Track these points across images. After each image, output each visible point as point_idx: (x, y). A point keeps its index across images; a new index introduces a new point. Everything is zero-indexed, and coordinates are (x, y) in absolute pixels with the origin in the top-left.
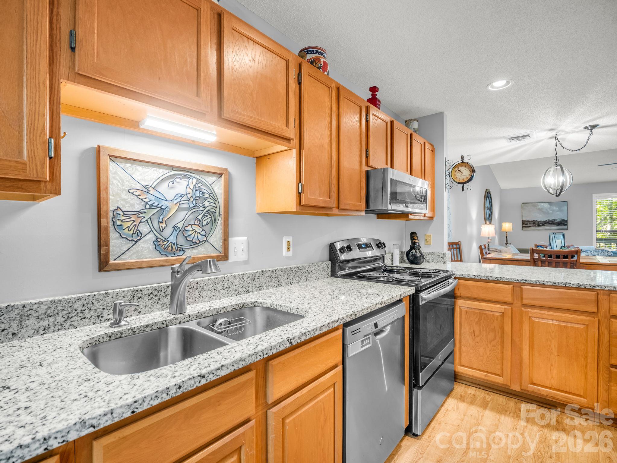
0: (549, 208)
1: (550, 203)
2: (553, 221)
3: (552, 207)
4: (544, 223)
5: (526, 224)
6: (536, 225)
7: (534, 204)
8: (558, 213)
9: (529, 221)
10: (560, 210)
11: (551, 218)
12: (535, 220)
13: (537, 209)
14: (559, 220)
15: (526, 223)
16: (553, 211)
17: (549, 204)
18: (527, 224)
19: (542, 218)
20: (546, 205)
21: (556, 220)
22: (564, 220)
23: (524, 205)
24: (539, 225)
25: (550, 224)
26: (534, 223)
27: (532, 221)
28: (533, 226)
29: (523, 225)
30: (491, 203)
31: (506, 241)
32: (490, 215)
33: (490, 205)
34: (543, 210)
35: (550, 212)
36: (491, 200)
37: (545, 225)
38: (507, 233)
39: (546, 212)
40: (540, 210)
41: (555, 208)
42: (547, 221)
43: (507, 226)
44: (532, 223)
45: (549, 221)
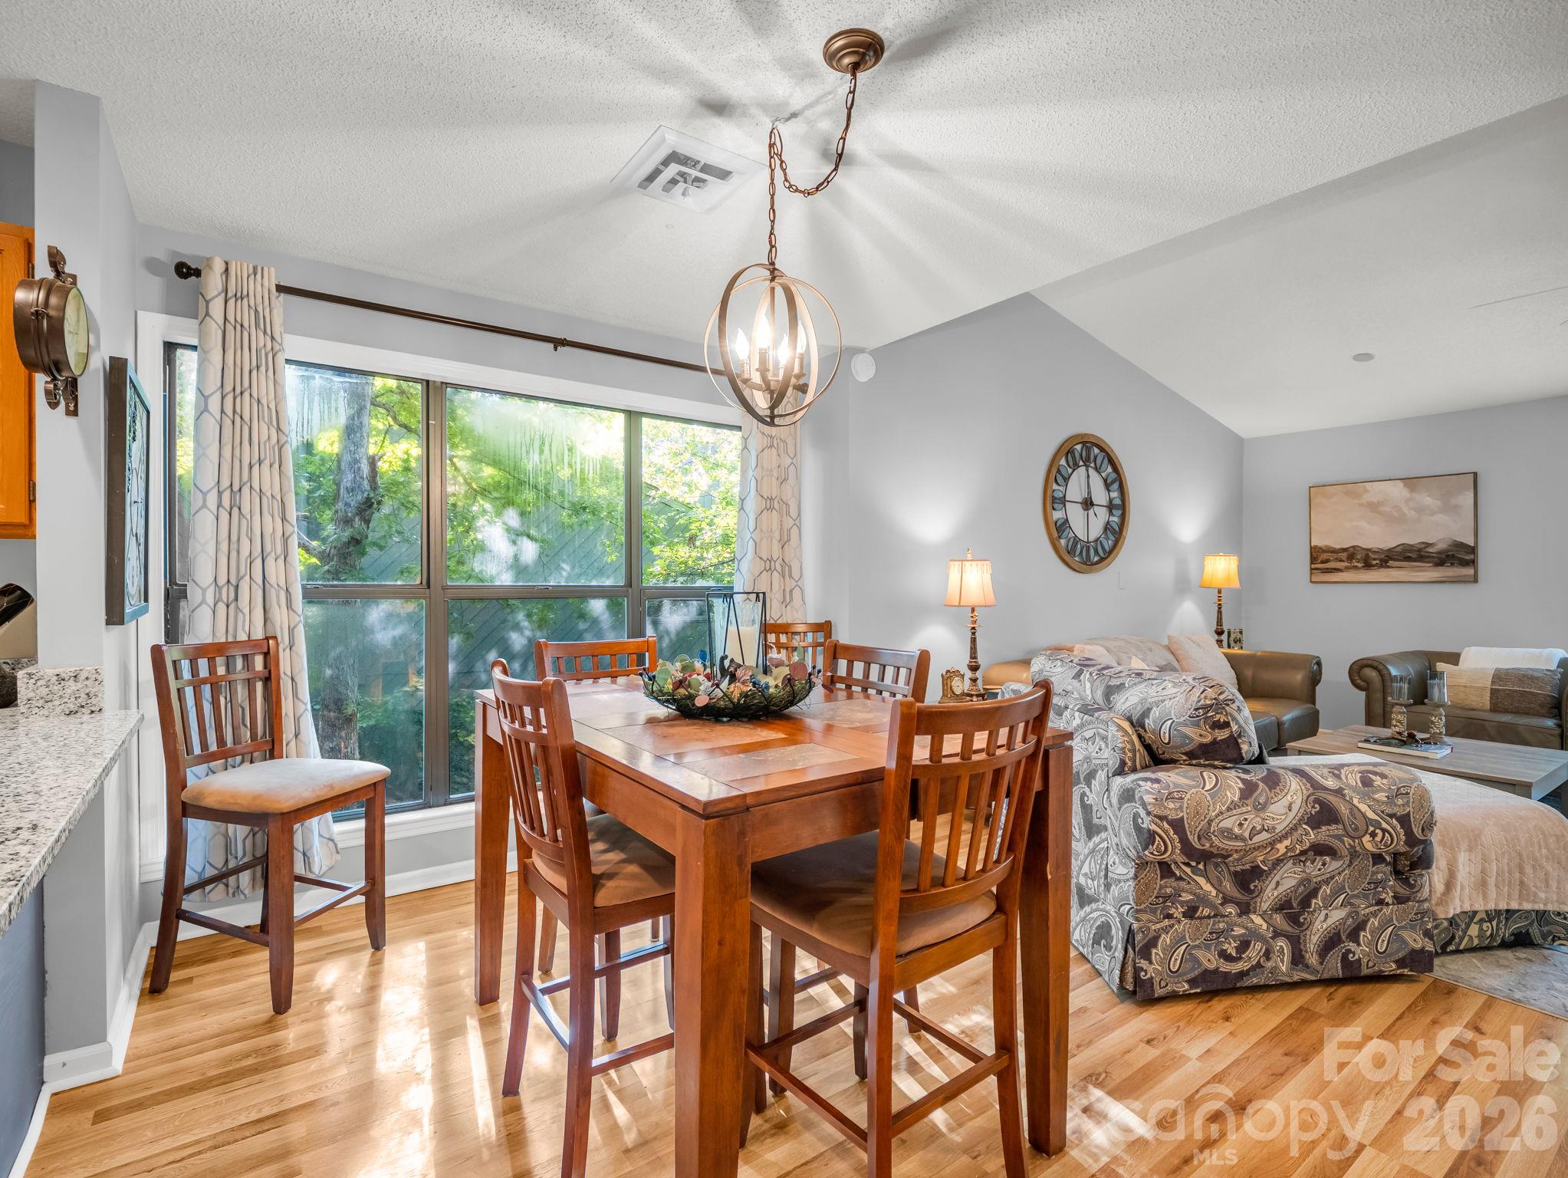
0: (1407, 501)
1: (1411, 482)
2: (1420, 550)
3: (1416, 496)
4: (1386, 558)
5: (1323, 562)
6: (1360, 565)
7: (1351, 487)
8: (1440, 518)
9: (1334, 551)
10: (1449, 509)
11: (1413, 539)
12: (1353, 547)
13: (1361, 505)
14: (1442, 546)
15: (1325, 556)
16: (1421, 510)
17: (1405, 486)
18: (1327, 561)
19: (1377, 537)
20: (1397, 491)
21: (1428, 545)
22: (1460, 546)
23: (1316, 491)
24: (1368, 565)
25: (1408, 559)
26: (1351, 557)
27: (1344, 550)
28: (1347, 568)
29: (1312, 563)
30: (1116, 486)
31: (1219, 622)
32: (1107, 527)
33: (1109, 491)
34: (1383, 509)
35: (1411, 514)
36: (1114, 475)
37: (1391, 563)
38: (1220, 592)
39: (1396, 514)
40: (1374, 507)
41: (1427, 500)
42: (1398, 549)
43: (1222, 568)
44: (1344, 555)
45: (1405, 551)
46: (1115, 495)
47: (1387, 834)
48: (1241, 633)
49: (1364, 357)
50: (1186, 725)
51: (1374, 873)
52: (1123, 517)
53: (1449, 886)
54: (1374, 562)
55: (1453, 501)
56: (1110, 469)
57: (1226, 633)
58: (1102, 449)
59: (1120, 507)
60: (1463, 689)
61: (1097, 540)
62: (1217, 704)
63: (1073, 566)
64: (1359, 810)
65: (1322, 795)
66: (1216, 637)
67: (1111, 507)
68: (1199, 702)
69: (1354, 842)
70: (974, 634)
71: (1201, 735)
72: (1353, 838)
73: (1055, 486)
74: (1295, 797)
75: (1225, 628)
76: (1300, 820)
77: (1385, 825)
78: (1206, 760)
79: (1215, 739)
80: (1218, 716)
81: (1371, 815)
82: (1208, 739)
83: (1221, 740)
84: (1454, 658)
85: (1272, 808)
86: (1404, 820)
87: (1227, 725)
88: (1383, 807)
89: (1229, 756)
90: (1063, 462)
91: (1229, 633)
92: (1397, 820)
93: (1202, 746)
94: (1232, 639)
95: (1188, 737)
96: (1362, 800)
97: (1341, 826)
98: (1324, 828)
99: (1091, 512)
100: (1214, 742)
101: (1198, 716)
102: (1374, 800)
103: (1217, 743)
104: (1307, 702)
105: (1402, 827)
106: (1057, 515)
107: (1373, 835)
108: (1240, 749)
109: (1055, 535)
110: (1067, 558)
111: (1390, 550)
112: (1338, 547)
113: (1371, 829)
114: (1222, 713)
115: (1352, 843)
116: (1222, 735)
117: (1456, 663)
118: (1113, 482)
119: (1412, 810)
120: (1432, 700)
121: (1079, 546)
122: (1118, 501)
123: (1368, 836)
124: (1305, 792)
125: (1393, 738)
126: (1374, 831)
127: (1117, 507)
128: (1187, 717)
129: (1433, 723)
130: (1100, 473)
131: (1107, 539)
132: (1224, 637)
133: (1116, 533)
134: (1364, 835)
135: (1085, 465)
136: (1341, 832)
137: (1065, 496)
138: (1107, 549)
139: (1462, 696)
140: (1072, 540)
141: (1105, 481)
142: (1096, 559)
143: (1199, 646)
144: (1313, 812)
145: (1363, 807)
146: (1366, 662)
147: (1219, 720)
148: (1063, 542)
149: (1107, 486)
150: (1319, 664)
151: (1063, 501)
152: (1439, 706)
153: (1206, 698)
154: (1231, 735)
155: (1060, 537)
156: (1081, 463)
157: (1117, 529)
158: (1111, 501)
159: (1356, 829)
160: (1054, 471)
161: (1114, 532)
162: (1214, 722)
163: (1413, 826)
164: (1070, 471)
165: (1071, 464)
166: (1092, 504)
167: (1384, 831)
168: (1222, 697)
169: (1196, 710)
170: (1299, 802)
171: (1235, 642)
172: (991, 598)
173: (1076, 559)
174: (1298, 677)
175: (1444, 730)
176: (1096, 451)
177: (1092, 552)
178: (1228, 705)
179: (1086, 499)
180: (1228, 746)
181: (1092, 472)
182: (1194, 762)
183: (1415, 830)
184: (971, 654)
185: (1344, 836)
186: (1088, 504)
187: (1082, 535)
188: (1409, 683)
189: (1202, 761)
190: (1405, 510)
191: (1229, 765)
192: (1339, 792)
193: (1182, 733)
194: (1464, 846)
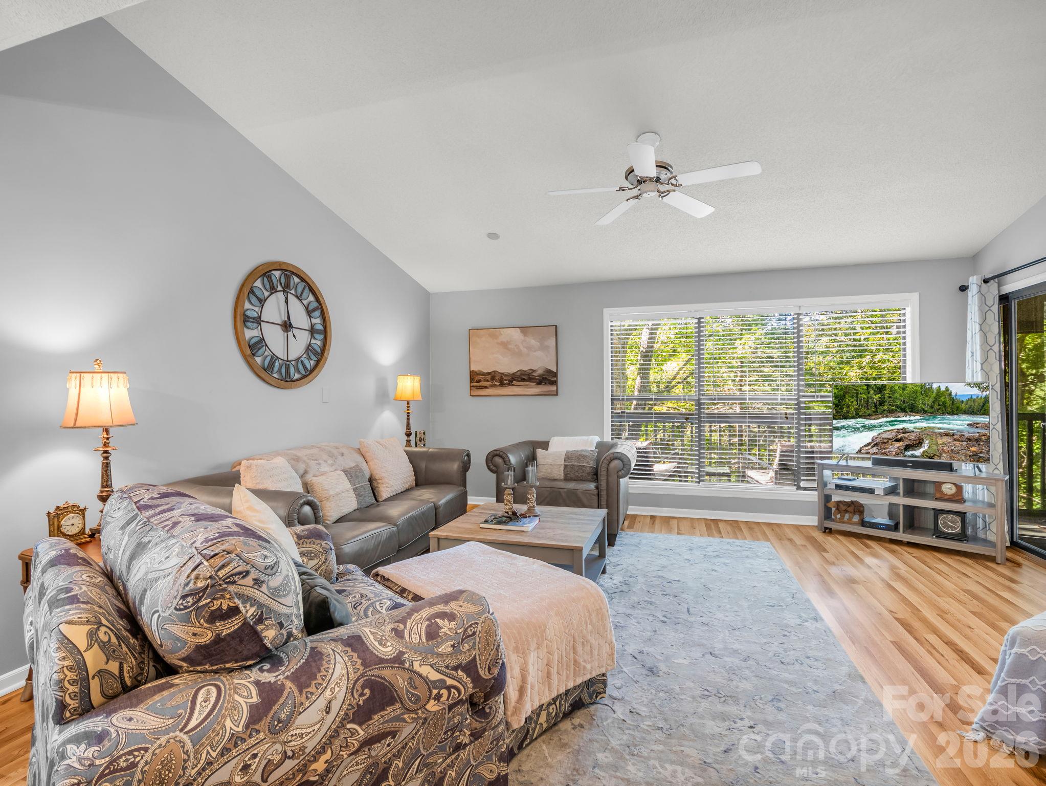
0: (522, 342)
1: (524, 329)
2: (529, 374)
3: (527, 339)
4: (512, 380)
5: (477, 382)
6: (498, 384)
7: (492, 331)
8: (539, 354)
9: (484, 374)
10: (544, 348)
11: (526, 367)
12: (494, 371)
14: (540, 372)
15: (478, 378)
16: (529, 348)
17: (521, 332)
18: (480, 381)
19: (508, 366)
20: (516, 334)
21: (534, 371)
22: (549, 372)
23: (473, 332)
24: (502, 384)
25: (523, 380)
26: (493, 379)
27: (489, 374)
28: (491, 386)
29: (471, 382)
30: (317, 313)
31: (408, 427)
32: (309, 349)
33: (310, 317)
34: (510, 346)
35: (525, 350)
36: (315, 304)
37: (514, 383)
38: (408, 403)
39: (517, 350)
40: (505, 345)
41: (533, 342)
42: (518, 373)
43: (410, 385)
44: (489, 377)
45: (522, 374)
46: (317, 321)
47: (453, 690)
48: (424, 434)
49: (493, 236)
50: (173, 622)
51: (450, 719)
52: (325, 341)
53: (522, 691)
54: (505, 382)
55: (546, 343)
56: (311, 298)
57: (413, 435)
58: (303, 280)
59: (323, 332)
60: (550, 466)
61: (297, 360)
62: (213, 586)
63: (272, 383)
64: (420, 676)
65: (375, 672)
66: (406, 438)
67: (313, 331)
68: (187, 585)
69: (417, 714)
70: (107, 458)
71: (195, 635)
72: (415, 711)
73: (247, 305)
74: (337, 689)
75: (413, 431)
76: (343, 719)
77: (450, 682)
78: (212, 665)
79: (218, 635)
80: (217, 603)
81: (434, 676)
82: (207, 637)
83: (228, 635)
84: (545, 445)
85: (300, 720)
86: (470, 668)
87: (235, 611)
88: (447, 661)
89: (245, 653)
90: (258, 283)
91: (416, 434)
92: (463, 671)
93: (199, 648)
94: (418, 438)
95: (178, 639)
96: (423, 662)
97: (398, 705)
98: (376, 717)
99: (290, 334)
100: (218, 640)
101: (186, 608)
102: (438, 655)
103: (224, 640)
104: (460, 486)
105: (468, 676)
106: (251, 334)
107: (438, 697)
108: (261, 640)
109: (248, 352)
110: (264, 374)
111: (514, 374)
112: (485, 371)
113: (435, 692)
114: (223, 597)
115: (415, 716)
116: (227, 628)
117: (547, 449)
118: (314, 310)
119: (478, 652)
120: (527, 483)
121: (277, 364)
122: (319, 327)
123: (432, 702)
124: (352, 676)
125: (504, 516)
126: (439, 692)
127: (319, 332)
128: (172, 609)
129: (529, 499)
130: (300, 300)
131: (309, 358)
132: (412, 438)
133: (318, 355)
134: (428, 702)
135: (284, 291)
136: (399, 712)
137: (260, 317)
138: (309, 367)
139: (549, 471)
140: (269, 358)
141: (307, 308)
142: (297, 376)
143: (386, 448)
144: (361, 703)
145: (426, 670)
146: (495, 452)
147: (220, 609)
148: (258, 360)
149: (309, 312)
150: (468, 455)
151: (258, 321)
152: (532, 487)
153: (197, 578)
154: (245, 624)
155: (254, 355)
156: (280, 288)
157: (319, 351)
158: (312, 326)
159: (418, 699)
160: (246, 291)
161: (315, 353)
162: (213, 612)
163: (480, 669)
164: (266, 294)
165: (268, 287)
166: (291, 326)
167: (449, 688)
168: (222, 573)
169: (184, 597)
170: (341, 696)
171: (420, 441)
172: (130, 416)
173: (275, 375)
174: (455, 466)
175: (535, 504)
176: (297, 280)
177: (292, 370)
178: (234, 583)
179: (285, 322)
180: (241, 641)
181: (291, 298)
182: (199, 668)
183: (481, 673)
184: (102, 483)
185: (403, 714)
186: (287, 326)
187: (280, 353)
188: (514, 471)
189: (207, 667)
190: (521, 347)
191: (250, 663)
192: (397, 661)
193: (170, 633)
194: (533, 646)
